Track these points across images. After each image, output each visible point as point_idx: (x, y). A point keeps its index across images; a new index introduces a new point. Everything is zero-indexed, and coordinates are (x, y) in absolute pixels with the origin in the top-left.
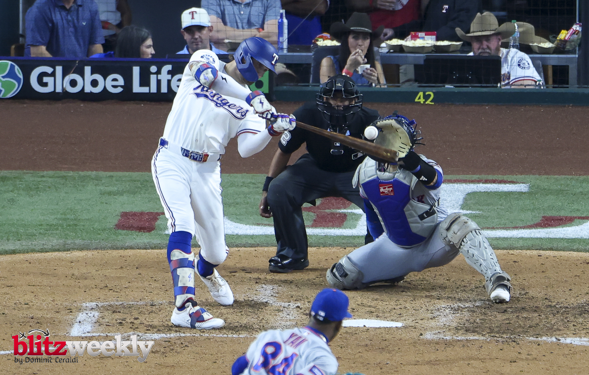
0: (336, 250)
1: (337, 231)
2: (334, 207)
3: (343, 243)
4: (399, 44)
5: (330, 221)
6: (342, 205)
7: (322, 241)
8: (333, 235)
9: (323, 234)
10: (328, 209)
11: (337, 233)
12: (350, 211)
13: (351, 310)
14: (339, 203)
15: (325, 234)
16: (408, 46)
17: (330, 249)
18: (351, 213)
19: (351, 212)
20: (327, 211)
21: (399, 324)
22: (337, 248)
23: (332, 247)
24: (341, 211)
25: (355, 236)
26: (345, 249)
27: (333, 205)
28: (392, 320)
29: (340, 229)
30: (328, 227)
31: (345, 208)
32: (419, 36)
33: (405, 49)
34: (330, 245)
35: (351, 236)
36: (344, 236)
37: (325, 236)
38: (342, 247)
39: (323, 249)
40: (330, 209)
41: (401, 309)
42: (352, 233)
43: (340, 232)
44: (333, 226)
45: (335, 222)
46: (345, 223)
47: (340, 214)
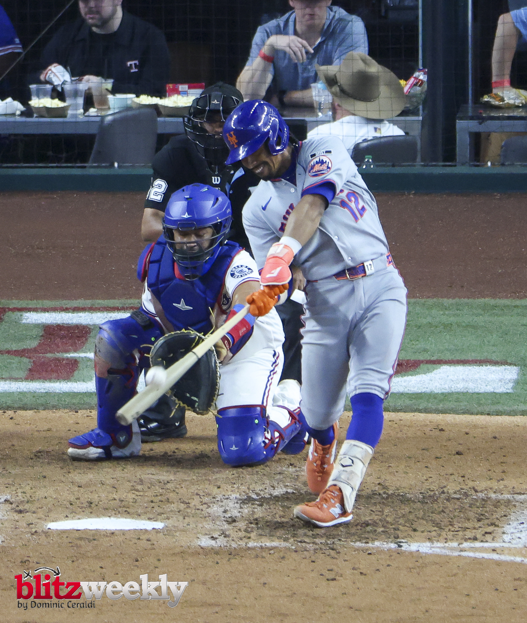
0: (63, 414)
1: (64, 385)
2: (59, 349)
3: (74, 404)
4: (153, 103)
5: (52, 371)
6: (72, 345)
7: (42, 401)
8: (57, 391)
9: (42, 391)
10: (50, 352)
11: (64, 389)
12: (82, 355)
13: (87, 504)
14: (66, 344)
15: (47, 391)
16: (167, 107)
17: (54, 412)
18: (85, 359)
19: (85, 357)
20: (49, 355)
21: (159, 525)
22: (65, 411)
23: (56, 410)
24: (69, 356)
25: (91, 393)
26: (77, 412)
27: (58, 347)
28: (149, 519)
29: (68, 383)
30: (50, 380)
31: (75, 351)
32: (180, 90)
33: (162, 110)
34: (53, 407)
35: (86, 393)
36: (75, 392)
37: (46, 392)
38: (71, 409)
39: (43, 414)
40: (53, 353)
41: (162, 501)
42: (87, 388)
43: (68, 386)
44: (58, 378)
45: (61, 372)
46: (76, 373)
47: (67, 359)
